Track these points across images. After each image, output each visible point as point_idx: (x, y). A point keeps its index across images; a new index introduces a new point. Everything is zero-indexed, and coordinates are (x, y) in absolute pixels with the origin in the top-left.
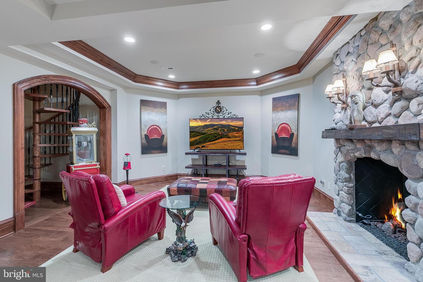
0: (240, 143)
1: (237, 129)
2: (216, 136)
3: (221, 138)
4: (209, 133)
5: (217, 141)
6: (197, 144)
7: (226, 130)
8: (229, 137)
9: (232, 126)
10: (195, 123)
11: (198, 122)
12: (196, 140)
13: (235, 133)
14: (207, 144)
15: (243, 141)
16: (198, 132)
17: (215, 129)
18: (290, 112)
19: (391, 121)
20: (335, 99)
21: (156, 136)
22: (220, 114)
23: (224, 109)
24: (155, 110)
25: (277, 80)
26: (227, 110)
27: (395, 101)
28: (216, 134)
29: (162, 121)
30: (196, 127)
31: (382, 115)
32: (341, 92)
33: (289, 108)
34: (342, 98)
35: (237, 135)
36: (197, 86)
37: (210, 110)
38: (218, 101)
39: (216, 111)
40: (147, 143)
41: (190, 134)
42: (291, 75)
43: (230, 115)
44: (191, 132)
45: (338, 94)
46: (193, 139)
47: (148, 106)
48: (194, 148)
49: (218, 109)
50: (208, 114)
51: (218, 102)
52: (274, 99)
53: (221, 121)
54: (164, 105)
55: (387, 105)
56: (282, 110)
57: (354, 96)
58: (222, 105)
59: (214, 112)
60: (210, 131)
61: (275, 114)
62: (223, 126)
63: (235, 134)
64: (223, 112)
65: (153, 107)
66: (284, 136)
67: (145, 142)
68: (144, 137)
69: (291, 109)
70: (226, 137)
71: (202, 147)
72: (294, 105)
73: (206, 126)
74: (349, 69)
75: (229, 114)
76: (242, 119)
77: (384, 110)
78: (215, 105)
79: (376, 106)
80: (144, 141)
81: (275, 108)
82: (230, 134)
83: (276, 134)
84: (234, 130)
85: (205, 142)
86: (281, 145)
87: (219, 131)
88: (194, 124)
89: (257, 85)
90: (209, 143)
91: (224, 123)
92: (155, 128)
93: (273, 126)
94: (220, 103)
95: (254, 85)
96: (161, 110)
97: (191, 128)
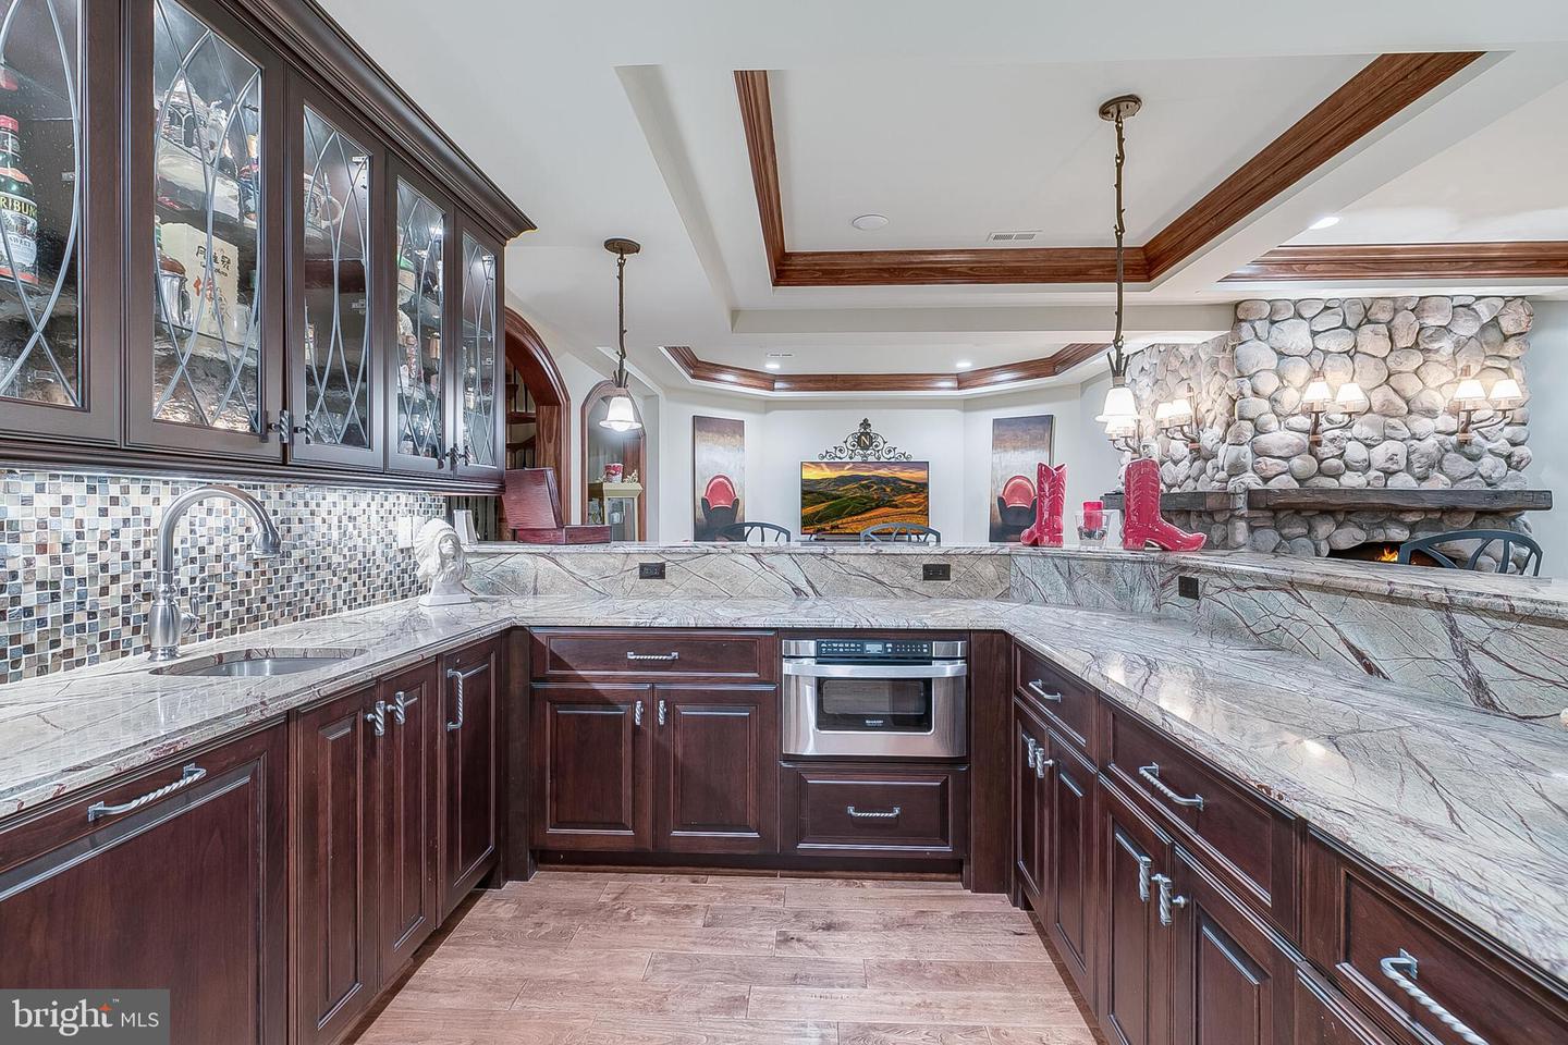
0: (921, 519)
1: (913, 486)
2: (865, 504)
3: (878, 507)
4: (850, 495)
5: (867, 515)
6: (820, 521)
7: (888, 490)
8: (896, 507)
9: (904, 481)
10: (815, 472)
11: (822, 469)
12: (819, 512)
13: (910, 496)
14: (844, 521)
15: (927, 515)
16: (820, 493)
17: (863, 486)
18: (1033, 452)
19: (1189, 487)
20: (1121, 444)
21: (722, 502)
22: (869, 452)
23: (880, 439)
24: (722, 440)
25: (1005, 383)
26: (885, 443)
27: (1195, 460)
28: (865, 497)
29: (735, 467)
30: (818, 482)
31: (1182, 477)
32: (1130, 434)
33: (1032, 444)
34: (1131, 444)
35: (913, 501)
36: (820, 385)
37: (846, 442)
38: (866, 421)
39: (859, 445)
40: (707, 518)
41: (803, 499)
42: (1038, 376)
43: (892, 455)
44: (804, 493)
45: (1126, 437)
46: (810, 510)
47: (709, 432)
48: (811, 531)
49: (865, 438)
50: (840, 450)
51: (865, 424)
52: (997, 422)
53: (877, 469)
54: (737, 428)
55: (1186, 462)
56: (1015, 448)
57: (1148, 446)
58: (873, 430)
59: (854, 446)
60: (851, 490)
61: (998, 456)
62: (882, 480)
63: (909, 498)
64: (876, 446)
65: (718, 432)
66: (1019, 504)
67: (703, 516)
68: (699, 503)
69: (1035, 448)
70: (889, 507)
71: (833, 528)
72: (1042, 438)
73: (842, 480)
74: (1144, 397)
75: (890, 451)
76: (924, 465)
77: (1183, 469)
78: (857, 429)
79: (1176, 463)
80: (700, 513)
81: (999, 442)
82: (898, 499)
83: (1000, 500)
84: (907, 490)
85: (839, 517)
86: (1012, 524)
87: (873, 493)
88: (812, 474)
89: (959, 389)
90: (850, 519)
91: (883, 472)
92: (721, 483)
93: (993, 482)
94: (869, 425)
95: (953, 389)
96: (733, 440)
97: (805, 483)
